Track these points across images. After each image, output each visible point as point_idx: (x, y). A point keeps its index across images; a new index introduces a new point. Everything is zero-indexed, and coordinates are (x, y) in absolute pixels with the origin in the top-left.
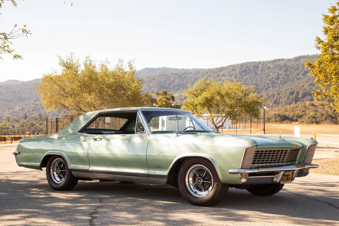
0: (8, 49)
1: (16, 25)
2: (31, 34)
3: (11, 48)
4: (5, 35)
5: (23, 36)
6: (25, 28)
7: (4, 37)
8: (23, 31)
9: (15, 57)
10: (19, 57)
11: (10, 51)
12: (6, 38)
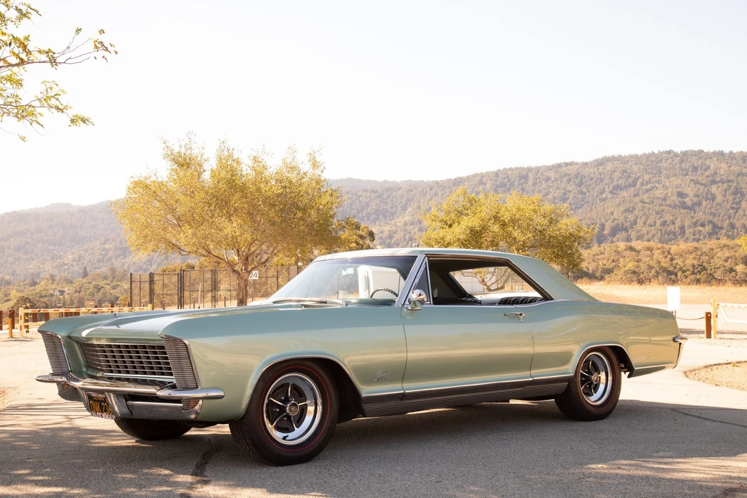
0: (57, 103)
1: (78, 31)
2: (116, 53)
3: (64, 100)
4: (50, 54)
5: (95, 58)
6: (102, 38)
7: (47, 59)
8: (96, 47)
9: (73, 121)
10: (84, 120)
11: (61, 107)
12: (53, 62)
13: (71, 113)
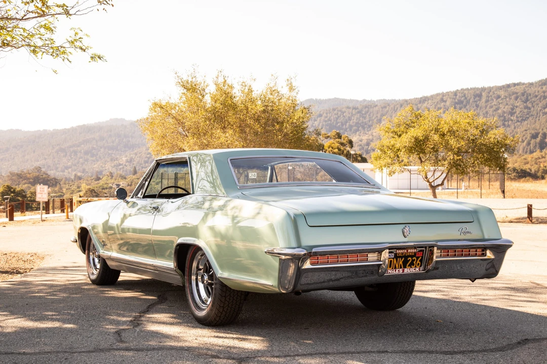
0: (81, 45)
2: (113, 6)
3: (85, 42)
4: (65, 7)
5: (98, 10)
9: (92, 58)
10: (99, 58)
11: (84, 48)
12: (67, 13)
13: (90, 52)
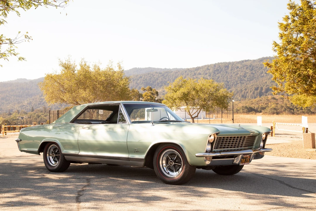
0: (14, 52)
1: (20, 32)
2: (32, 40)
3: (16, 52)
4: (10, 40)
5: (25, 41)
6: (27, 34)
7: (9, 42)
8: (26, 37)
9: (19, 59)
10: (23, 59)
11: (15, 54)
13: (19, 56)
